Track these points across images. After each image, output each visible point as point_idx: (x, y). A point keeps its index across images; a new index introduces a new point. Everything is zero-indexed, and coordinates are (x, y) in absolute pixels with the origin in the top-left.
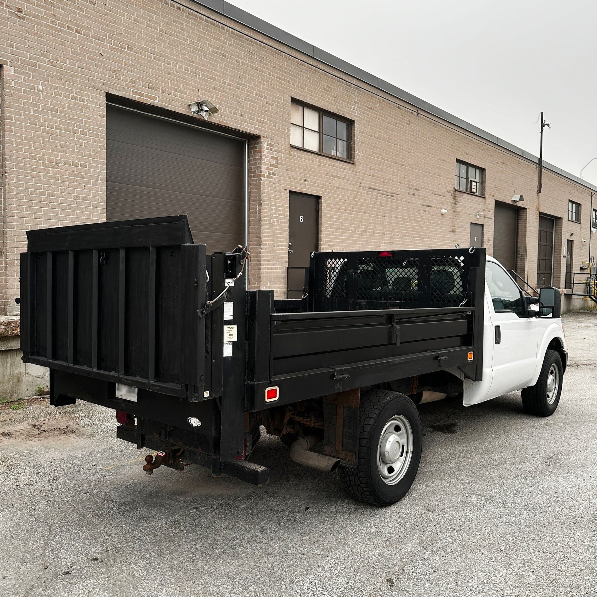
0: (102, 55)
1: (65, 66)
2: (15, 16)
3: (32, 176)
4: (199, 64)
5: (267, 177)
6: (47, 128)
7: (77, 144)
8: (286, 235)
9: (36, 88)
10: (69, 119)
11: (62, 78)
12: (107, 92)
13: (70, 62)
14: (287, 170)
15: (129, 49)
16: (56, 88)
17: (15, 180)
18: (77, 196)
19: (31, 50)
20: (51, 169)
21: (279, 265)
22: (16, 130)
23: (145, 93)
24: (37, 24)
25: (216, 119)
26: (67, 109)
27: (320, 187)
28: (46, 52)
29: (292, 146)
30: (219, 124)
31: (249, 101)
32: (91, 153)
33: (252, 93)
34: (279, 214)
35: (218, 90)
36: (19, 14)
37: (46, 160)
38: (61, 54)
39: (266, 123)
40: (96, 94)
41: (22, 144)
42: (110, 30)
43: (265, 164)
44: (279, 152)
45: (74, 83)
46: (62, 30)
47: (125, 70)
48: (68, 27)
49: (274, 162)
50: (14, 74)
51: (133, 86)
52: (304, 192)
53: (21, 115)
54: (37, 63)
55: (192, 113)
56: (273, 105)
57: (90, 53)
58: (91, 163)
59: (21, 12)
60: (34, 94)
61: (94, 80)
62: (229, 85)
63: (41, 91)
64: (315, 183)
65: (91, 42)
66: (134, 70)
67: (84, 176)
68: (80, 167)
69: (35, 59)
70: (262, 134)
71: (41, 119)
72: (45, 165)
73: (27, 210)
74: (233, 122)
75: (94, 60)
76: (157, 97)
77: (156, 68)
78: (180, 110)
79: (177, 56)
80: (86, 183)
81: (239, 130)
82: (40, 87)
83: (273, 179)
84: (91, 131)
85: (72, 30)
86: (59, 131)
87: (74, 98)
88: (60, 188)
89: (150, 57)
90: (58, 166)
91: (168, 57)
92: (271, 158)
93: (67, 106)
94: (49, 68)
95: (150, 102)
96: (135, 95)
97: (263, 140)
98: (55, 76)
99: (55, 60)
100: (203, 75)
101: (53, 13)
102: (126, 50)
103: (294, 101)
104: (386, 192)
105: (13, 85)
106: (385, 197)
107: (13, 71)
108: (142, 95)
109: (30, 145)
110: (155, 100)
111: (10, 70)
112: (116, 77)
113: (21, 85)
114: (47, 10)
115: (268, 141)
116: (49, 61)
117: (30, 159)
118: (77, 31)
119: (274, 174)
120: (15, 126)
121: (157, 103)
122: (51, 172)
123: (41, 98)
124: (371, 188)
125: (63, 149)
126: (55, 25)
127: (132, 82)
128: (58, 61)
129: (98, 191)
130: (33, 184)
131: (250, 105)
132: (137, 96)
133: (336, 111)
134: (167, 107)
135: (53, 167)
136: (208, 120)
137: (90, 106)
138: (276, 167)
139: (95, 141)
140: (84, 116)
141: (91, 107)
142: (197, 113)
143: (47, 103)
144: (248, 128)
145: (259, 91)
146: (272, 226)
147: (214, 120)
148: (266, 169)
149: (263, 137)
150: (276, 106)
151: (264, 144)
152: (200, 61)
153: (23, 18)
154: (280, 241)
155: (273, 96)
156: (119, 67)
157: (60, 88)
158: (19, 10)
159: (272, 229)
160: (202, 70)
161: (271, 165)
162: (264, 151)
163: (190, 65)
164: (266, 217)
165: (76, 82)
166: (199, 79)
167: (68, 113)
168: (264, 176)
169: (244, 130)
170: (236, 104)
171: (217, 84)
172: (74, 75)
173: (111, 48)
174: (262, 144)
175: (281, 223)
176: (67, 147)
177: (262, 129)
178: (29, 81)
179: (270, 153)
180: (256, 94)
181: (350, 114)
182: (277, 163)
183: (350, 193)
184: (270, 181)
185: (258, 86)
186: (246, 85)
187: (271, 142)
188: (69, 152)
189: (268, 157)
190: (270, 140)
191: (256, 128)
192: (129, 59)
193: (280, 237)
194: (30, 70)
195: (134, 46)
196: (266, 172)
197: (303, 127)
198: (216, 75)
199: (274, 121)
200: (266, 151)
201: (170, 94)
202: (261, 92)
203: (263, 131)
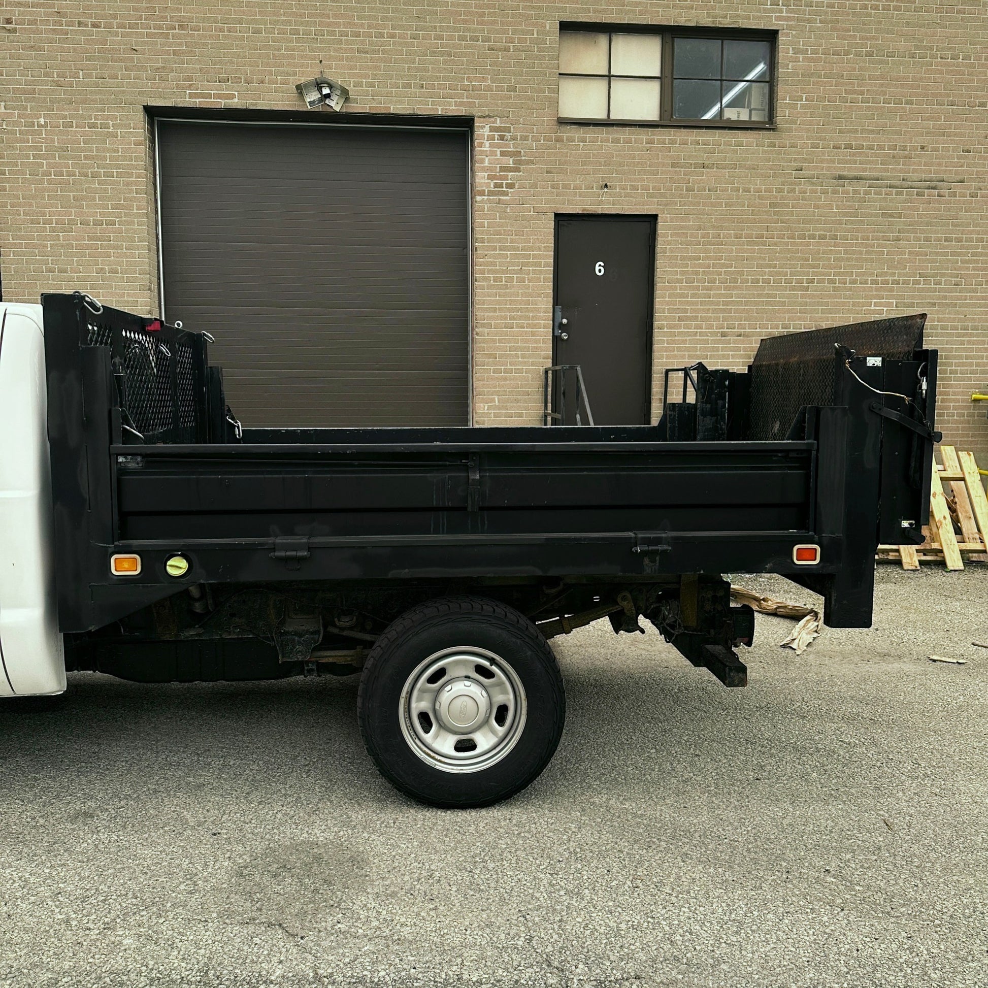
0: (136, 51)
1: (76, 82)
2: (4, 31)
3: (34, 247)
4: (322, 16)
5: (491, 193)
6: (53, 177)
7: (99, 192)
8: (546, 303)
9: (36, 124)
10: (86, 158)
11: (73, 100)
12: (146, 104)
13: (84, 74)
14: (547, 172)
15: (181, 27)
16: (65, 117)
17: (12, 255)
18: (102, 269)
19: (26, 72)
20: (61, 234)
21: (525, 363)
22: (11, 187)
23: (212, 92)
24: (34, 32)
25: (362, 105)
26: (82, 143)
27: (651, 196)
28: (48, 70)
29: (564, 122)
30: (369, 113)
31: (442, 54)
32: (122, 202)
33: (451, 38)
34: (523, 265)
35: (366, 52)
36: (8, 26)
37: (54, 222)
38: (70, 66)
39: (488, 89)
40: (128, 112)
41: (19, 205)
42: (147, 7)
43: (484, 169)
44: (525, 138)
45: (91, 103)
46: (71, 30)
47: (176, 63)
48: (79, 23)
49: (511, 163)
50: (5, 111)
51: (190, 85)
52: (599, 212)
53: (17, 166)
54: (35, 88)
55: (308, 104)
56: (507, 49)
57: (115, 52)
58: (122, 218)
59: (11, 23)
60: (33, 133)
61: (124, 92)
62: (393, 36)
63: (42, 126)
64: (634, 188)
65: (117, 34)
66: (192, 59)
67: (112, 238)
68: (104, 226)
69: (33, 82)
70: (475, 112)
71: (45, 165)
72: (53, 229)
73: (30, 294)
74: (401, 102)
75: (121, 61)
76: (236, 93)
77: (233, 46)
78: (283, 106)
79: (274, 14)
80: (116, 248)
81: (417, 115)
82: (42, 121)
83: (507, 195)
84: (121, 170)
85: (86, 26)
86: (71, 178)
87: (93, 126)
88: (75, 259)
89: (221, 30)
90: (71, 228)
91: (255, 21)
92: (501, 156)
93: (82, 140)
94: (53, 91)
95: (222, 104)
96: (195, 98)
97: (477, 123)
98: (63, 100)
99: (61, 77)
100: (332, 33)
101: (56, 10)
102: (177, 31)
103: (567, 27)
104: (904, 180)
105: (5, 127)
106: (901, 193)
107: (3, 108)
108: (209, 96)
109: (31, 205)
110: (232, 99)
112: (161, 79)
113: (15, 124)
114: (47, 8)
115: (495, 122)
116: (53, 81)
117: (31, 224)
118: (94, 26)
119: (511, 186)
120: (8, 183)
121: (236, 103)
122: (61, 238)
123: (44, 136)
124: (840, 177)
125: (78, 203)
126: (60, 26)
127: (190, 79)
128: (66, 77)
129: (136, 258)
130: (37, 258)
131: (445, 62)
132: (197, 100)
134: (256, 105)
135: (65, 231)
136: (344, 111)
137: (117, 133)
138: (517, 170)
139: (127, 184)
140: (108, 150)
141: (119, 134)
142: (318, 104)
143: (53, 141)
144: (440, 108)
145: (469, 30)
146: (507, 288)
147: (357, 107)
148: (488, 178)
149: (479, 117)
150: (517, 49)
151: (482, 131)
152: (324, 10)
153: (14, 31)
154: (528, 318)
155: (506, 32)
156: (165, 61)
157: (71, 116)
158: (9, 21)
159: (505, 295)
160: (329, 25)
161: (502, 169)
162: (481, 145)
163: (302, 24)
164: (489, 271)
165: (95, 101)
166: (322, 41)
167: (84, 150)
168: (482, 193)
169: (428, 113)
170: (409, 68)
171: (362, 42)
172: (91, 92)
173: (149, 35)
174: (478, 132)
175: (529, 281)
176: (82, 200)
177: (477, 101)
178: (25, 116)
179: (499, 146)
180: (462, 38)
181: (759, 18)
182: (520, 162)
183: (760, 198)
184: (499, 202)
185: (465, 22)
186: (435, 27)
187: (501, 123)
188: (88, 206)
189: (493, 153)
190: (498, 119)
191: (461, 104)
192: (181, 44)
193: (528, 310)
194: (26, 100)
195: (191, 19)
196: (488, 185)
197: (609, 77)
198: (362, 25)
199: (510, 80)
200: (487, 144)
201: (262, 82)
202: (475, 30)
203: (480, 106)
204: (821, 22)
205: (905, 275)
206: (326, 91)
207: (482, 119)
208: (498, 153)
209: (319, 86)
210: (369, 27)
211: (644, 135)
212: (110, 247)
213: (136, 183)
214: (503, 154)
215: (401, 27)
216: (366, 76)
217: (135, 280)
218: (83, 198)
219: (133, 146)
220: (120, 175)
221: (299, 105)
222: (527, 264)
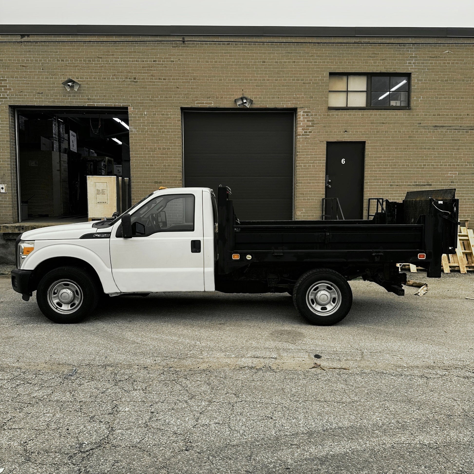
0: (178, 88)
1: (158, 99)
2: (133, 82)
3: (142, 157)
4: (243, 74)
5: (303, 135)
6: (149, 133)
7: (165, 138)
8: (323, 174)
9: (144, 114)
10: (160, 126)
11: (156, 106)
12: (181, 107)
13: (160, 97)
14: (324, 127)
15: (194, 79)
16: (154, 112)
17: (134, 160)
18: (165, 165)
19: (141, 96)
20: (151, 153)
21: (315, 197)
22: (134, 136)
23: (205, 102)
24: (143, 82)
25: (257, 105)
27: (363, 135)
28: (148, 95)
29: (330, 109)
30: (259, 108)
31: (286, 86)
32: (173, 141)
33: (289, 80)
34: (315, 160)
35: (259, 86)
37: (149, 149)
38: (156, 94)
39: (303, 98)
40: (175, 110)
41: (137, 143)
42: (182, 73)
43: (300, 127)
44: (316, 115)
46: (156, 81)
47: (192, 92)
48: (159, 79)
49: (311, 124)
50: (133, 110)
51: (197, 100)
52: (344, 141)
54: (143, 102)
55: (238, 105)
56: (310, 83)
57: (171, 89)
58: (172, 147)
59: (136, 79)
60: (142, 117)
61: (174, 102)
62: (268, 80)
63: (146, 115)
64: (357, 132)
65: (172, 82)
66: (197, 90)
67: (169, 154)
68: (166, 150)
69: (143, 100)
70: (297, 106)
71: (146, 129)
72: (148, 151)
73: (140, 174)
74: (271, 104)
75: (173, 91)
76: (213, 102)
77: (212, 85)
78: (229, 106)
79: (227, 73)
80: (170, 157)
81: (277, 108)
82: (146, 113)
83: (309, 136)
84: (172, 130)
85: (161, 79)
86: (155, 133)
87: (163, 115)
88: (156, 161)
89: (208, 80)
90: (155, 151)
93: (159, 120)
94: (150, 102)
95: (208, 106)
96: (198, 104)
98: (153, 106)
99: (152, 98)
100: (247, 80)
101: (151, 74)
102: (193, 81)
103: (332, 74)
104: (460, 127)
105: (133, 115)
106: (459, 132)
108: (203, 103)
109: (141, 143)
110: (211, 104)
111: (131, 109)
112: (187, 98)
113: (136, 114)
114: (148, 74)
116: (150, 99)
117: (141, 149)
118: (164, 79)
119: (310, 132)
120: (134, 135)
121: (213, 105)
123: (146, 118)
124: (436, 126)
125: (157, 142)
126: (152, 80)
127: (197, 97)
128: (154, 98)
130: (143, 161)
131: (287, 89)
133: (384, 71)
134: (220, 106)
135: (153, 152)
136: (251, 107)
138: (313, 126)
140: (168, 123)
141: (172, 117)
142: (241, 105)
143: (149, 120)
144: (285, 105)
145: (296, 77)
146: (308, 169)
147: (255, 106)
148: (302, 130)
149: (299, 108)
150: (313, 83)
151: (300, 113)
152: (244, 71)
153: (137, 82)
154: (316, 180)
155: (310, 77)
156: (188, 91)
157: (156, 111)
158: (135, 79)
159: (308, 171)
160: (246, 77)
161: (307, 126)
162: (299, 118)
163: (236, 77)
164: (302, 163)
165: (164, 106)
166: (243, 83)
167: (160, 123)
168: (300, 135)
169: (281, 107)
170: (274, 91)
171: (258, 83)
172: (163, 103)
173: (183, 82)
174: (299, 113)
175: (317, 166)
176: (159, 141)
177: (298, 102)
178: (140, 111)
179: (306, 118)
180: (293, 80)
181: (404, 69)
182: (314, 124)
183: (405, 134)
184: (306, 138)
185: (294, 74)
186: (284, 76)
187: (307, 110)
188: (161, 143)
189: (304, 121)
190: (306, 109)
191: (293, 103)
192: (194, 85)
193: (316, 177)
194: (140, 106)
195: (197, 76)
196: (302, 132)
197: (347, 91)
198: (258, 77)
199: (311, 94)
200: (302, 117)
201: (222, 98)
202: (298, 77)
203: (300, 104)
204: (428, 69)
205: (462, 162)
206: (245, 101)
207: (300, 109)
208: (306, 121)
209: (242, 99)
210: (260, 77)
211: (360, 113)
212: (168, 157)
213: (178, 135)
214: (308, 121)
215: (272, 77)
216: (259, 95)
217: (176, 169)
218: (159, 140)
219: (177, 122)
220: (172, 132)
221: (235, 106)
222: (316, 160)
